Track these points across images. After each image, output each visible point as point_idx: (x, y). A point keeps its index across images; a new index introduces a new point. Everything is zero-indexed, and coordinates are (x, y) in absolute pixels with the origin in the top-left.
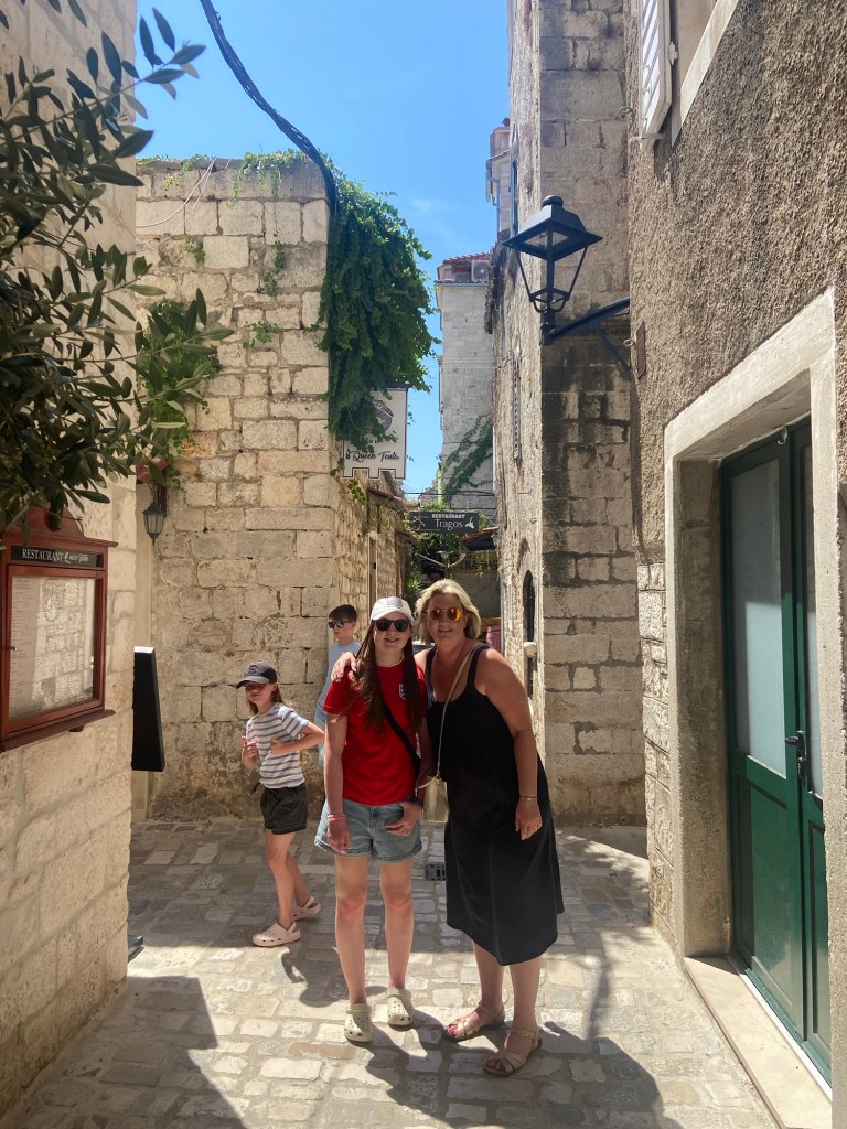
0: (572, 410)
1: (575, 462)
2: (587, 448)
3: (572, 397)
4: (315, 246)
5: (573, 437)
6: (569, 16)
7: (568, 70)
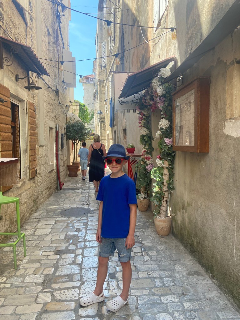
0: (103, 126)
1: (103, 131)
2: (104, 129)
3: (103, 125)
4: (78, 110)
5: (103, 128)
6: (102, 88)
7: (102, 93)
